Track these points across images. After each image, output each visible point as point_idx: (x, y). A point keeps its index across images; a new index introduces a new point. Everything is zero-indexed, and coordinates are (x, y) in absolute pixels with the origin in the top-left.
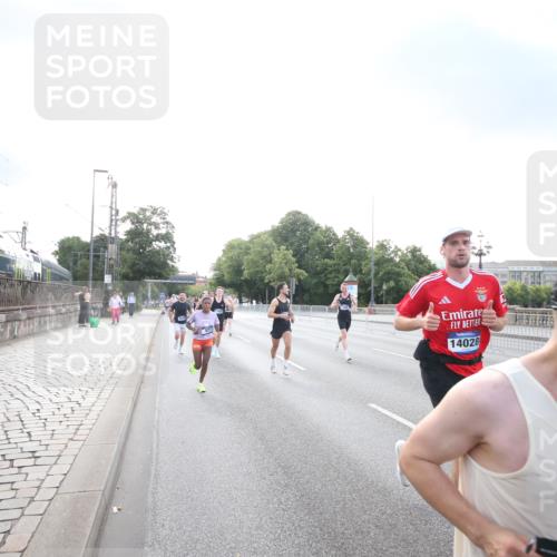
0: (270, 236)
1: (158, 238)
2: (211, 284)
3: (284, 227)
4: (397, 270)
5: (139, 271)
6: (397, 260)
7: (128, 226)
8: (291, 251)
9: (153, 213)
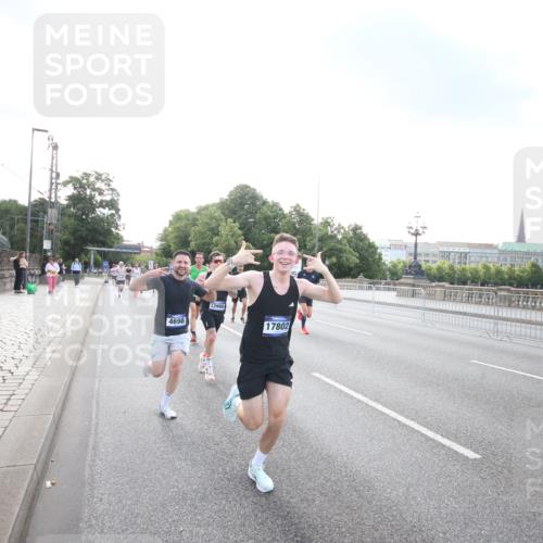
0: (218, 208)
1: (102, 204)
2: (157, 254)
3: (233, 200)
4: (340, 246)
5: (81, 237)
6: (340, 237)
7: (70, 190)
8: (237, 224)
9: (97, 179)
